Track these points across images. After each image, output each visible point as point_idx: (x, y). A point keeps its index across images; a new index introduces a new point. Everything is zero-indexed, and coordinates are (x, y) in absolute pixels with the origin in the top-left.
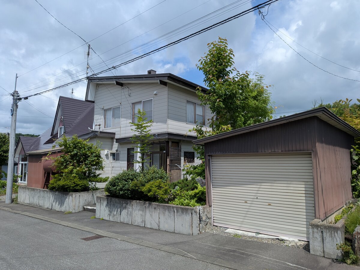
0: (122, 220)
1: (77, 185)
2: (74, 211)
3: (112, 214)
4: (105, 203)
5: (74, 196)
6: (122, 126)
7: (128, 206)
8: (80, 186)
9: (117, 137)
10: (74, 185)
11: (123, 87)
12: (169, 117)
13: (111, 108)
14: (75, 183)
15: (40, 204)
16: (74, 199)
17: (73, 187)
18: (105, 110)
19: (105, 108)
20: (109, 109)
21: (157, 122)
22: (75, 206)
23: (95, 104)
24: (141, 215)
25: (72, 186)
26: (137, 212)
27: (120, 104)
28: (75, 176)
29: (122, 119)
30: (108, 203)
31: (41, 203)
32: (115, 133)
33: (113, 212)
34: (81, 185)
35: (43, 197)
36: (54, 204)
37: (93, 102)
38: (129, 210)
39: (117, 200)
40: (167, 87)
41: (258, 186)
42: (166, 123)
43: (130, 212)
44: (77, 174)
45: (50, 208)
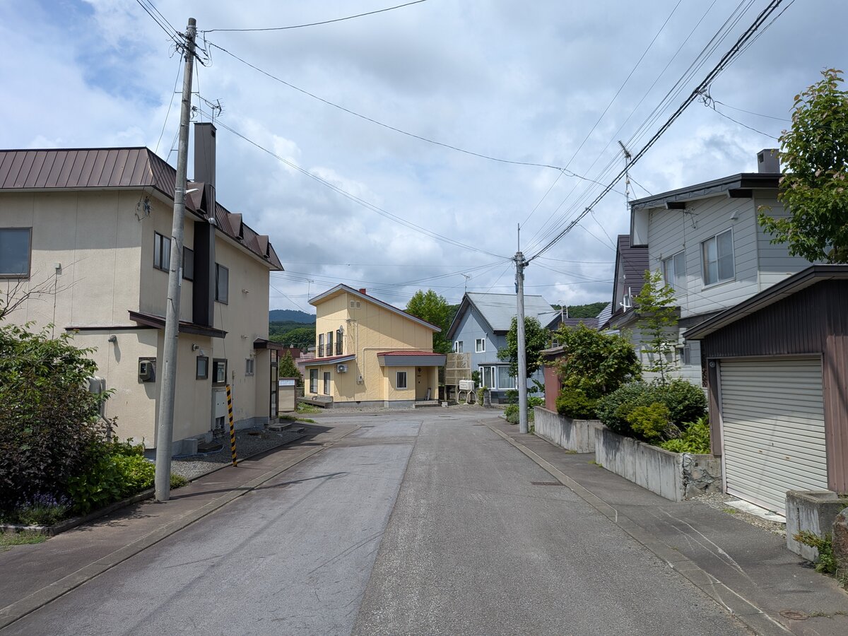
0: (617, 470)
1: (583, 408)
2: (580, 451)
3: (608, 459)
5: (578, 425)
6: (689, 293)
7: (621, 446)
8: (587, 410)
9: (684, 314)
10: (577, 408)
11: (685, 211)
12: (760, 268)
13: (671, 256)
14: (579, 405)
15: (552, 437)
16: (579, 430)
17: (577, 410)
18: (664, 261)
19: (664, 257)
20: (670, 258)
21: (741, 280)
22: (581, 443)
23: (651, 251)
25: (575, 408)
27: (684, 245)
28: (580, 392)
29: (689, 278)
31: (553, 434)
32: (680, 307)
33: (609, 455)
34: (589, 408)
36: (562, 437)
37: (646, 247)
38: (622, 453)
40: (753, 201)
41: (773, 422)
42: (755, 280)
43: (623, 457)
44: (583, 389)
45: (559, 443)
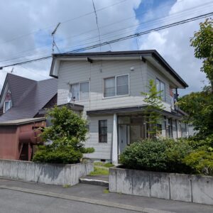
0: (153, 194)
2: (72, 185)
3: (136, 188)
4: (124, 176)
5: (72, 168)
6: (92, 99)
7: (162, 179)
13: (78, 83)
15: (20, 177)
16: (72, 171)
18: (71, 85)
22: (73, 179)
24: (185, 190)
26: (177, 186)
27: (90, 79)
29: (92, 93)
30: (128, 175)
31: (21, 175)
32: (84, 106)
33: (138, 186)
35: (25, 169)
36: (42, 177)
38: (165, 183)
39: (143, 172)
43: (167, 186)
45: (36, 181)
